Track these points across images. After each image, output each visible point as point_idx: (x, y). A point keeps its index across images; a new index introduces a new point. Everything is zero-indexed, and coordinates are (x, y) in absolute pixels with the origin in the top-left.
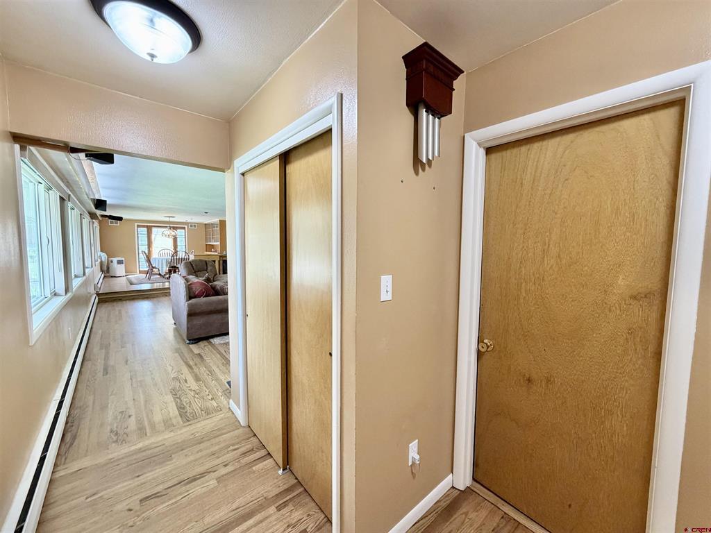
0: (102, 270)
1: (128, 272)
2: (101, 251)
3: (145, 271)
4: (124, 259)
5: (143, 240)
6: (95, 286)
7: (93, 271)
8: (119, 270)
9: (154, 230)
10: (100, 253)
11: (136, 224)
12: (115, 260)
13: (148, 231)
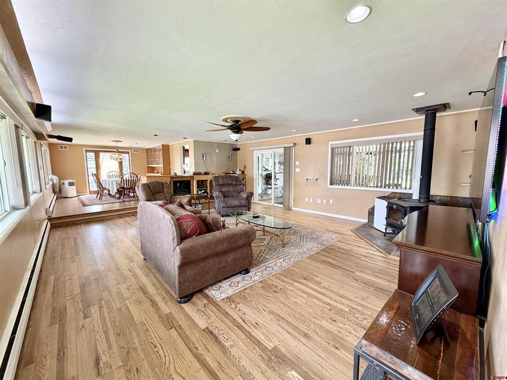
0: (54, 192)
1: (79, 193)
2: (53, 174)
3: (95, 191)
4: (74, 181)
5: (91, 164)
6: (47, 211)
7: (43, 195)
8: (71, 191)
9: (101, 154)
10: (50, 176)
11: (84, 149)
12: (66, 182)
13: (95, 155)
